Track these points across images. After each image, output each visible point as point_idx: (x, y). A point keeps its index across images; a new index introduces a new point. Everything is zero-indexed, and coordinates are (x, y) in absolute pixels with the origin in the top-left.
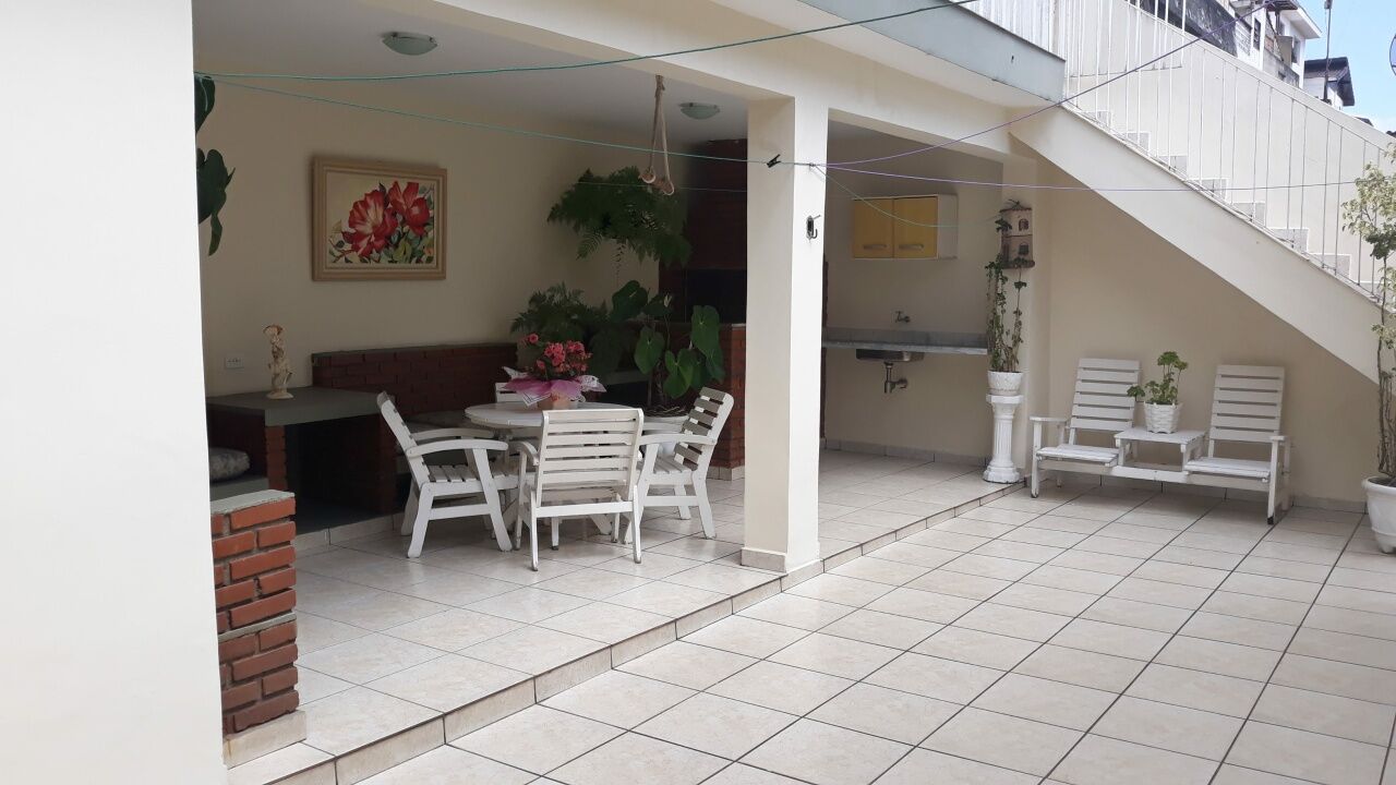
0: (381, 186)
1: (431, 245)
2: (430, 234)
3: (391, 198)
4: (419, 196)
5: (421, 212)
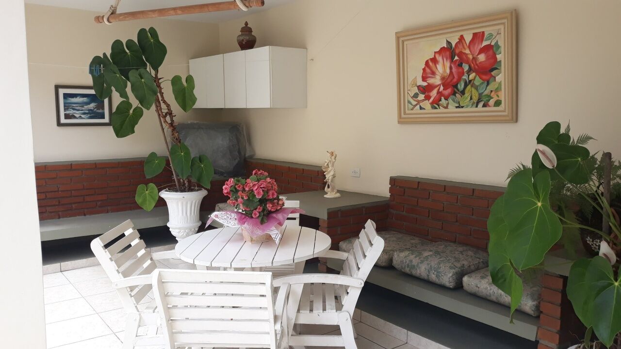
0: (449, 43)
1: (498, 90)
2: (498, 79)
3: (457, 51)
4: (485, 43)
5: (487, 58)
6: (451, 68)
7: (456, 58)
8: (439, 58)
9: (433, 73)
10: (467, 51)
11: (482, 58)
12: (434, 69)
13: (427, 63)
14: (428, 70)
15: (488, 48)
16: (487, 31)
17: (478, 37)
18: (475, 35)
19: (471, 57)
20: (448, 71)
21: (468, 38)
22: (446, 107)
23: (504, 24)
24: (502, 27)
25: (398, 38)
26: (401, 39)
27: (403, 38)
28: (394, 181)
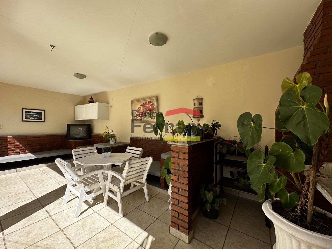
0: (143, 103)
1: (154, 115)
2: (154, 112)
3: (145, 105)
4: (151, 104)
5: (152, 107)
6: (144, 109)
7: (145, 107)
8: (141, 107)
9: (140, 111)
10: (147, 105)
11: (150, 107)
12: (140, 109)
13: (138, 108)
14: (139, 110)
15: (152, 105)
16: (152, 101)
17: (150, 102)
18: (149, 101)
19: (148, 107)
20: (143, 110)
21: (147, 102)
22: (143, 119)
23: (155, 99)
24: (154, 100)
25: (131, 102)
26: (132, 102)
27: (133, 102)
28: (131, 139)
